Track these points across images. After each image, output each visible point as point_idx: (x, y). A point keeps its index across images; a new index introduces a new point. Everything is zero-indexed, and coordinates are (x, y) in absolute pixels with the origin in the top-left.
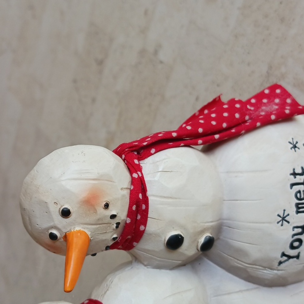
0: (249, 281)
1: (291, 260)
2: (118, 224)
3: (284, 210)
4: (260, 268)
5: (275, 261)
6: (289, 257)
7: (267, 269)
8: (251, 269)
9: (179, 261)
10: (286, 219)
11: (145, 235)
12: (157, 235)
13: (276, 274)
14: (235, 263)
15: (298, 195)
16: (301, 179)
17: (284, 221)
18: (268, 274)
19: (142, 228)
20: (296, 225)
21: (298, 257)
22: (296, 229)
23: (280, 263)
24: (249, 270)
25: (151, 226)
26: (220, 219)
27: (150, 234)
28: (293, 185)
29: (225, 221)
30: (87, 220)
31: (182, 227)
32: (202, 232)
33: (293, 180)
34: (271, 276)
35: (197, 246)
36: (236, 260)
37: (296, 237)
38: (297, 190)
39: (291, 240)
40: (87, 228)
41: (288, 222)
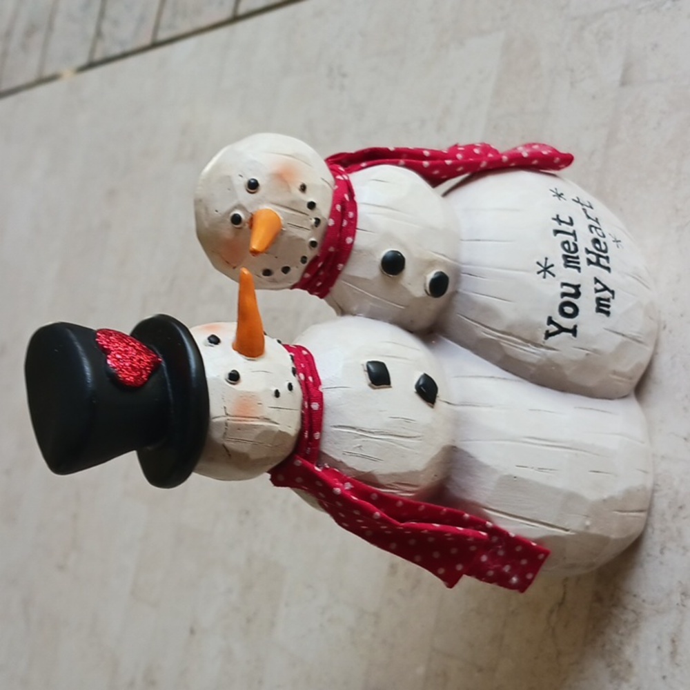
0: (507, 371)
1: (564, 334)
2: (318, 221)
3: (546, 259)
4: (520, 341)
5: (540, 329)
6: (562, 329)
7: (529, 345)
8: (506, 341)
9: (402, 306)
10: (550, 269)
11: (354, 253)
12: (370, 252)
13: (545, 354)
14: (484, 334)
15: (566, 246)
16: (568, 228)
17: (547, 273)
18: (531, 354)
19: (349, 240)
20: (565, 281)
21: (574, 331)
22: (565, 287)
23: (548, 335)
24: (502, 344)
25: (361, 240)
26: (455, 260)
27: (360, 251)
28: (557, 232)
29: (464, 266)
30: (279, 199)
31: (402, 245)
32: (432, 264)
33: (557, 226)
34: (538, 357)
35: (425, 285)
36: (483, 328)
37: (566, 299)
38: (565, 240)
39: (561, 300)
40: (279, 211)
41: (554, 275)
